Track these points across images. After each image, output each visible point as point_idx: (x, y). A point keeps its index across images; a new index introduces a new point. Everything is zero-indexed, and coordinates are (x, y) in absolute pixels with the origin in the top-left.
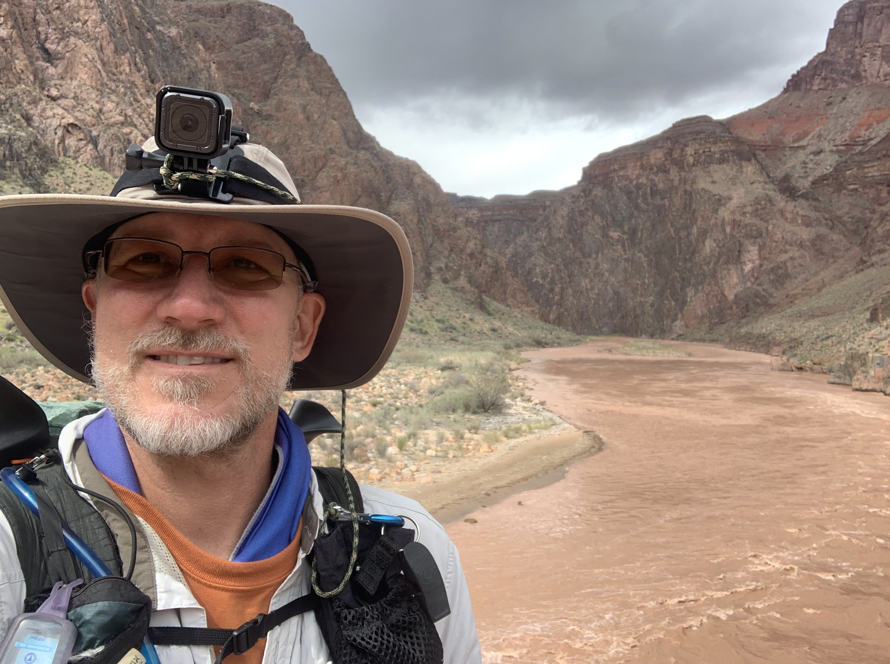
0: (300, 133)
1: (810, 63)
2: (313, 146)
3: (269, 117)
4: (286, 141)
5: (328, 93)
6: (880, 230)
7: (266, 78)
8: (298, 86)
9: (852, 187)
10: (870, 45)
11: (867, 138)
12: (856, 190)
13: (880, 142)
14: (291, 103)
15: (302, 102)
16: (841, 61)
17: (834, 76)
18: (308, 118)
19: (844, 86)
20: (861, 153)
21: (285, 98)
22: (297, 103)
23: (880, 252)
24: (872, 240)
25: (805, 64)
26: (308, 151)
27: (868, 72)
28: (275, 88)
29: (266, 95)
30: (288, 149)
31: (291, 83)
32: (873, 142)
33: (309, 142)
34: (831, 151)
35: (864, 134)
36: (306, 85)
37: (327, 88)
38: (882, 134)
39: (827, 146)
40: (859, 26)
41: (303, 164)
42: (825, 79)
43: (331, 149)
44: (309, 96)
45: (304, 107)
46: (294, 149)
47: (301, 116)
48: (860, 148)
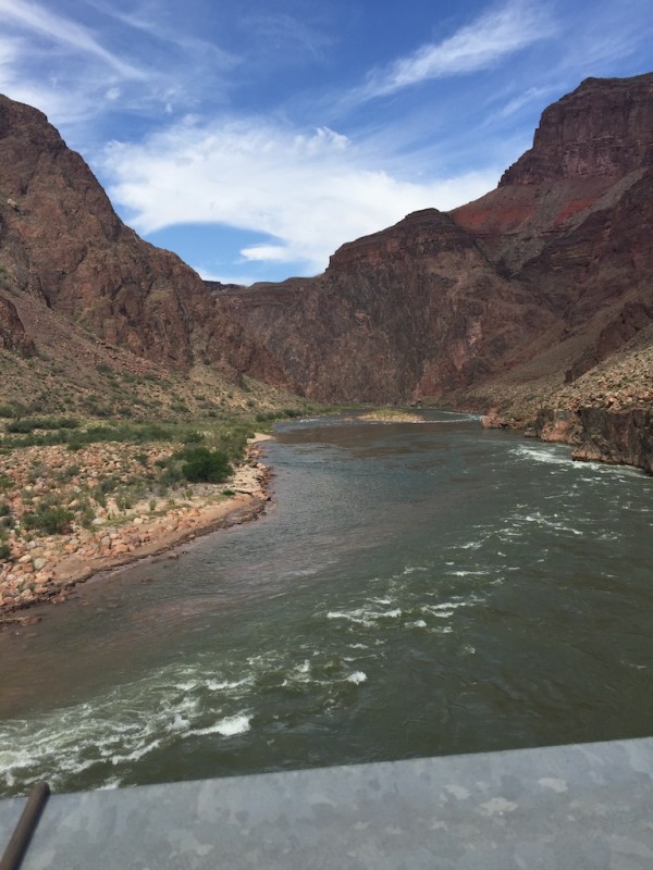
0: (58, 228)
1: (520, 159)
2: (72, 239)
3: (27, 212)
4: (44, 236)
5: (85, 189)
7: (22, 175)
8: (55, 183)
9: (555, 268)
10: (570, 144)
11: (568, 225)
12: (559, 271)
13: (580, 228)
14: (48, 199)
15: (59, 197)
16: (547, 158)
17: (540, 171)
19: (549, 180)
20: (563, 238)
21: (42, 194)
22: (54, 199)
23: (580, 323)
24: (573, 313)
25: (516, 160)
26: (67, 244)
27: (569, 167)
28: (32, 184)
29: (23, 191)
31: (48, 179)
33: (68, 236)
34: (539, 237)
35: (566, 221)
36: (63, 182)
37: (84, 184)
39: (535, 233)
40: (560, 127)
41: (63, 256)
42: (533, 174)
43: (90, 242)
44: (65, 191)
45: (62, 203)
47: (59, 211)
48: (562, 234)
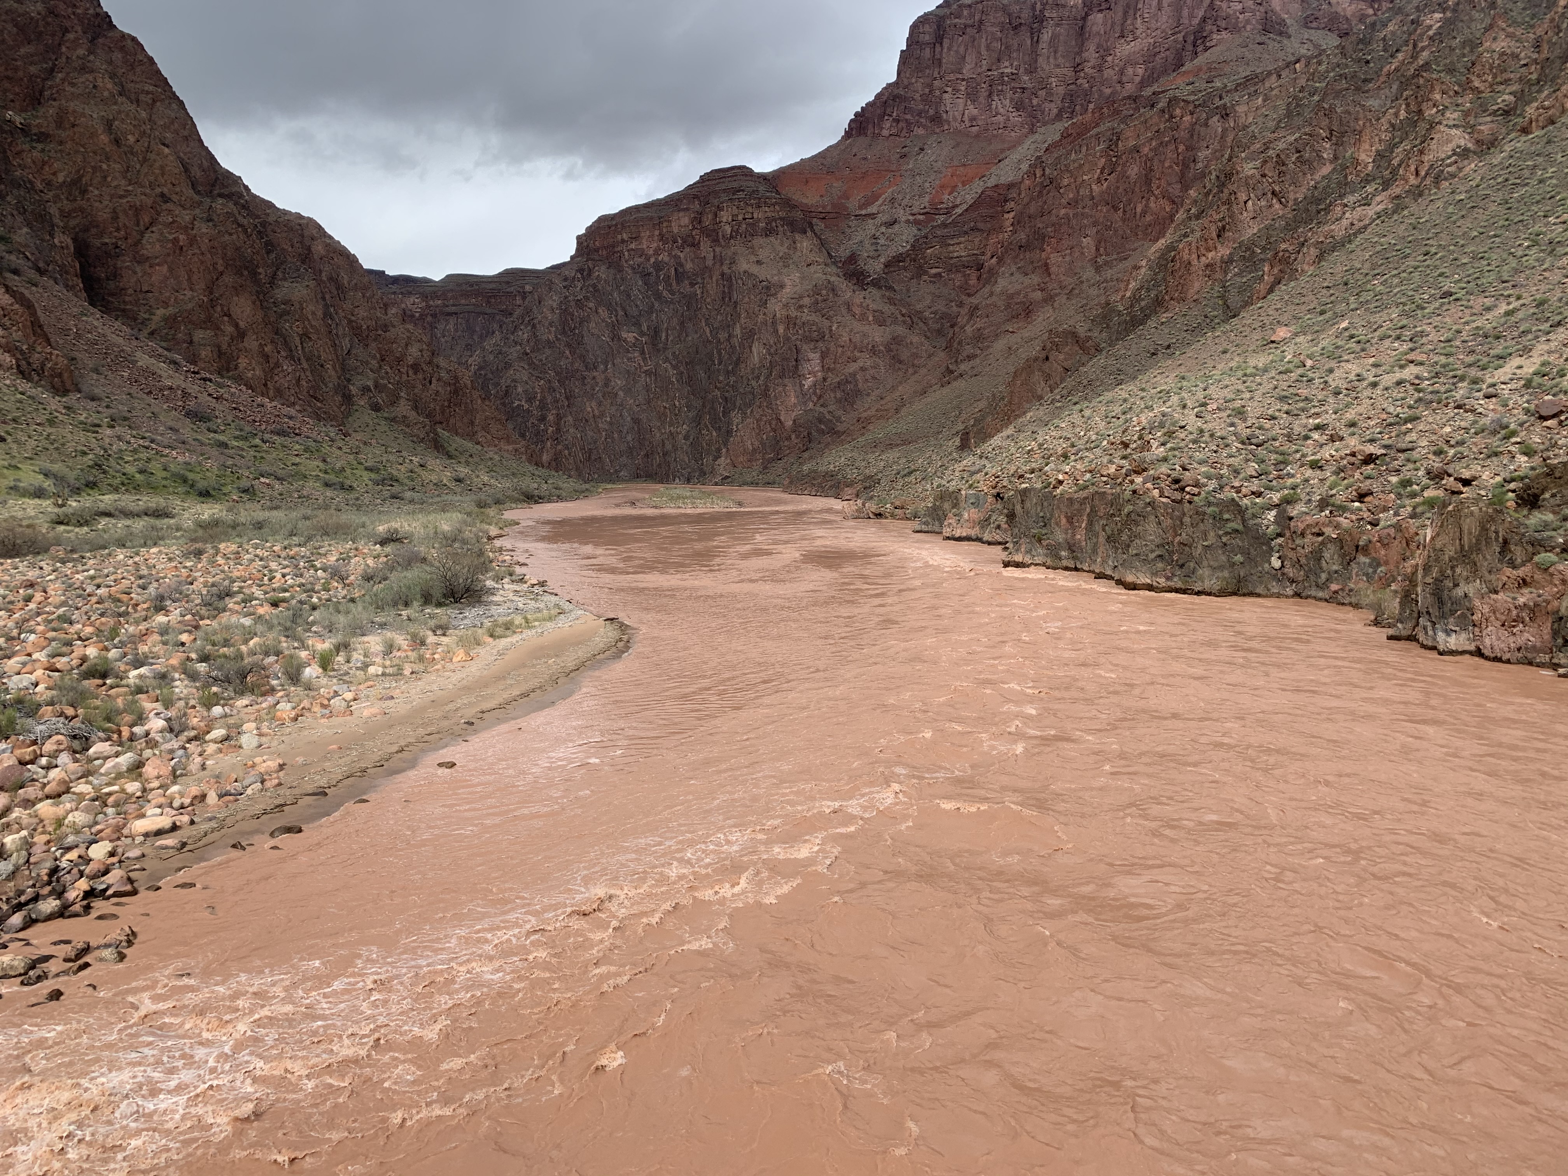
0: (104, 166)
1: (878, 96)
2: (130, 188)
3: (43, 137)
4: (80, 178)
5: (150, 102)
6: (969, 329)
7: (33, 69)
8: (95, 87)
9: (934, 271)
10: (952, 77)
11: (951, 205)
12: (939, 275)
13: (966, 210)
14: (83, 115)
15: (103, 113)
16: (917, 96)
17: (908, 117)
18: (117, 142)
19: (921, 131)
20: (944, 225)
21: (72, 105)
22: (95, 116)
23: (970, 358)
24: (960, 343)
25: (871, 98)
26: (121, 197)
27: (950, 113)
28: (51, 87)
29: (35, 99)
30: (84, 192)
31: (81, 80)
32: (959, 211)
33: (123, 182)
34: (908, 222)
35: (947, 198)
36: (110, 86)
37: (148, 93)
38: (970, 199)
39: (902, 215)
40: (938, 49)
41: (115, 217)
42: (897, 121)
43: (162, 195)
44: (115, 103)
45: (109, 125)
46: (96, 192)
47: (104, 138)
48: (942, 218)
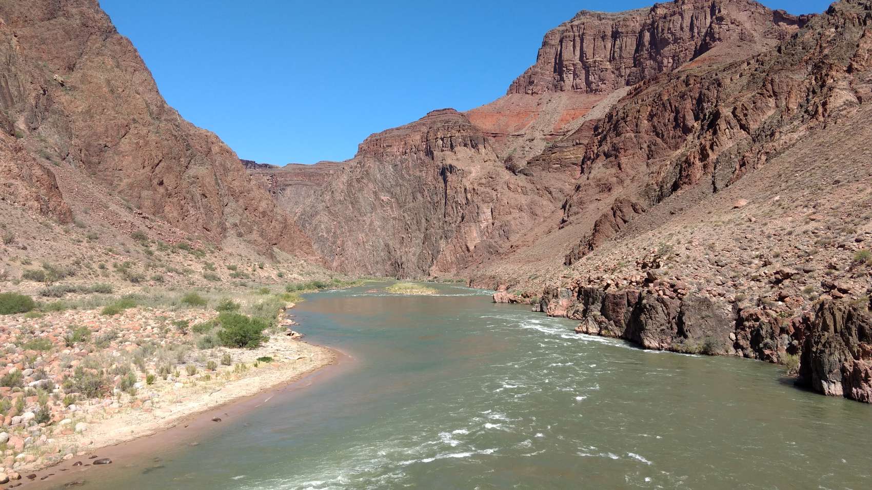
2: (116, 115)
3: (73, 88)
4: (90, 110)
5: (133, 71)
6: (575, 198)
7: (71, 54)
8: (103, 63)
10: (567, 62)
12: (558, 168)
14: (96, 77)
15: (106, 77)
17: (543, 83)
18: (112, 91)
20: (562, 141)
21: (90, 73)
22: (102, 78)
23: (575, 213)
24: (570, 205)
26: (111, 120)
27: (566, 82)
28: (80, 63)
29: (71, 68)
30: (92, 117)
31: (96, 59)
32: (570, 133)
33: (113, 112)
35: (565, 127)
36: (111, 63)
37: (132, 67)
38: (576, 127)
41: (107, 131)
43: (134, 120)
44: (113, 72)
45: (108, 82)
48: (561, 137)
